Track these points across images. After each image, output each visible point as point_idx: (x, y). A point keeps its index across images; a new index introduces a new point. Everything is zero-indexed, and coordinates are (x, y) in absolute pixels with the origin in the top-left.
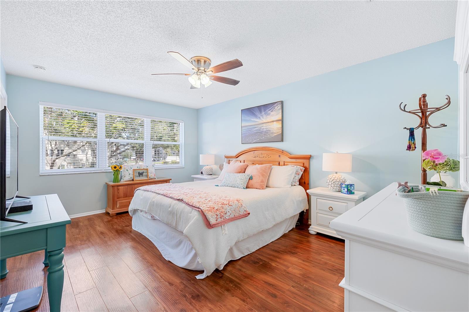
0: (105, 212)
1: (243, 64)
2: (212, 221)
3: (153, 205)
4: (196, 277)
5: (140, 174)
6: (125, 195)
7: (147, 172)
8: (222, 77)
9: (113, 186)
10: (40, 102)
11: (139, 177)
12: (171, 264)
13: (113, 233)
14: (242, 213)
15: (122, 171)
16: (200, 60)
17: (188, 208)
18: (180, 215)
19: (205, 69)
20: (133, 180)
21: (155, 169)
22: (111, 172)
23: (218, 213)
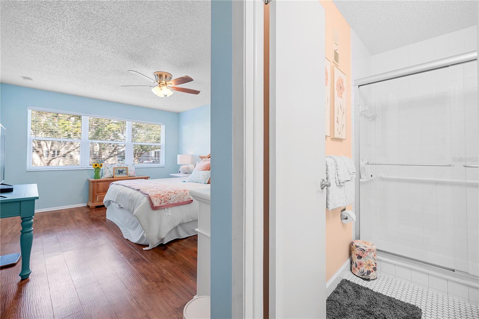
0: (86, 205)
1: (193, 79)
2: (155, 204)
3: (120, 195)
4: (143, 248)
5: (120, 172)
6: (105, 190)
7: (127, 170)
8: (182, 88)
9: (93, 182)
10: (28, 107)
11: (119, 175)
12: (128, 241)
13: (88, 221)
14: (185, 200)
15: (102, 169)
16: (162, 75)
17: (142, 195)
18: (136, 201)
19: (166, 82)
20: (113, 177)
21: (135, 168)
22: (93, 170)
23: (163, 198)
